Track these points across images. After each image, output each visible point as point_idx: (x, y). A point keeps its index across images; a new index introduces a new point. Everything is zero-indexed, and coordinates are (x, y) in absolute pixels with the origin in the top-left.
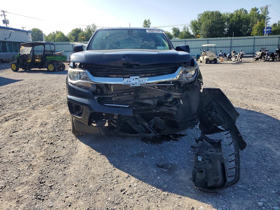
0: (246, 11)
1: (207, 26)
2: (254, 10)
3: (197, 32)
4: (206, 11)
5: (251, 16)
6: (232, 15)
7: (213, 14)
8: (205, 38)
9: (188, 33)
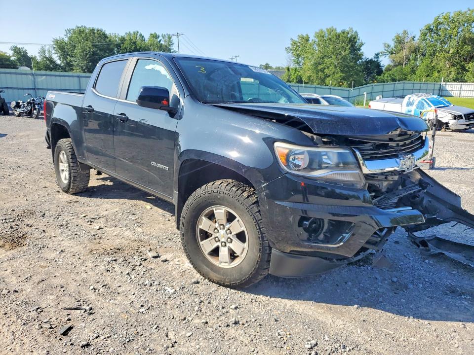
0: (143, 37)
1: (86, 52)
2: (154, 37)
3: (68, 60)
4: (80, 26)
5: (151, 44)
6: (123, 40)
7: (94, 33)
8: (84, 72)
9: (52, 61)
